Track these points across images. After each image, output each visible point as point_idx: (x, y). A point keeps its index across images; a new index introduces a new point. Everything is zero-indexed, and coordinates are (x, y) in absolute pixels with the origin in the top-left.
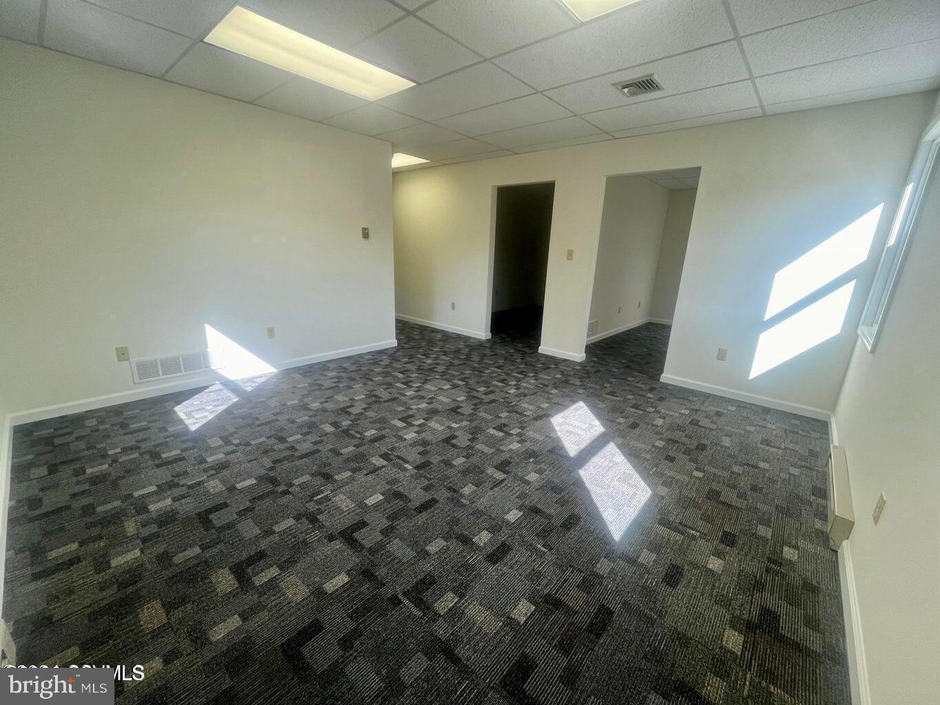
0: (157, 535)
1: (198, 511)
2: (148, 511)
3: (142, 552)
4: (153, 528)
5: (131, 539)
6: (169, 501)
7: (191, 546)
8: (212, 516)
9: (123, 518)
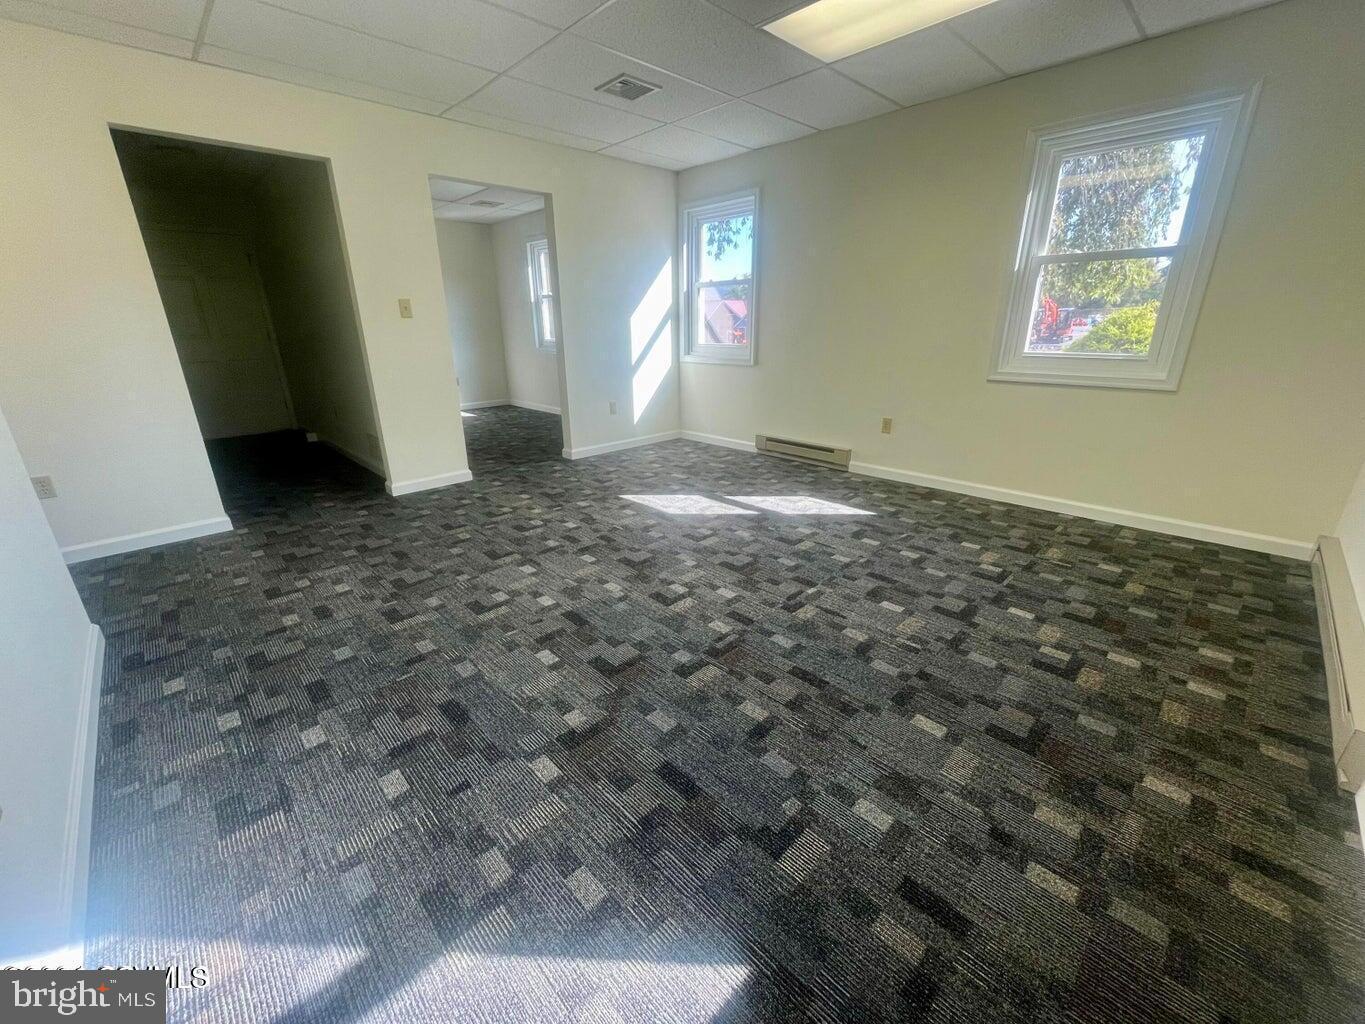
0: (1107, 779)
1: (1028, 757)
2: (1086, 830)
3: (1141, 777)
4: (1103, 792)
5: (1143, 809)
6: (1043, 814)
7: (1083, 728)
8: (1023, 734)
9: (1131, 862)
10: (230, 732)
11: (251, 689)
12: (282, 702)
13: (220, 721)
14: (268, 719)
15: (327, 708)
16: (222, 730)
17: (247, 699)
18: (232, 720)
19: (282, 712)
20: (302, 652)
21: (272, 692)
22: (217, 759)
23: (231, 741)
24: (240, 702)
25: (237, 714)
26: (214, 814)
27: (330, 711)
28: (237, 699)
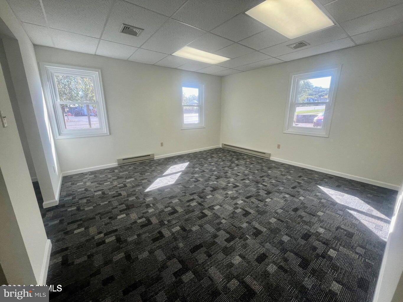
10: (335, 250)
11: (318, 256)
12: (316, 243)
13: (334, 256)
14: (324, 243)
15: (310, 232)
16: (336, 252)
17: (321, 255)
18: (332, 253)
19: (320, 241)
20: (291, 251)
21: (315, 249)
22: (344, 247)
23: (337, 248)
24: (324, 256)
25: (329, 253)
26: (353, 238)
27: (311, 231)
28: (324, 257)
